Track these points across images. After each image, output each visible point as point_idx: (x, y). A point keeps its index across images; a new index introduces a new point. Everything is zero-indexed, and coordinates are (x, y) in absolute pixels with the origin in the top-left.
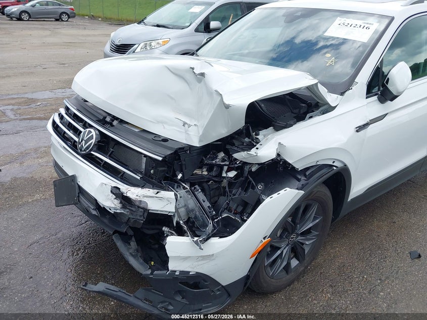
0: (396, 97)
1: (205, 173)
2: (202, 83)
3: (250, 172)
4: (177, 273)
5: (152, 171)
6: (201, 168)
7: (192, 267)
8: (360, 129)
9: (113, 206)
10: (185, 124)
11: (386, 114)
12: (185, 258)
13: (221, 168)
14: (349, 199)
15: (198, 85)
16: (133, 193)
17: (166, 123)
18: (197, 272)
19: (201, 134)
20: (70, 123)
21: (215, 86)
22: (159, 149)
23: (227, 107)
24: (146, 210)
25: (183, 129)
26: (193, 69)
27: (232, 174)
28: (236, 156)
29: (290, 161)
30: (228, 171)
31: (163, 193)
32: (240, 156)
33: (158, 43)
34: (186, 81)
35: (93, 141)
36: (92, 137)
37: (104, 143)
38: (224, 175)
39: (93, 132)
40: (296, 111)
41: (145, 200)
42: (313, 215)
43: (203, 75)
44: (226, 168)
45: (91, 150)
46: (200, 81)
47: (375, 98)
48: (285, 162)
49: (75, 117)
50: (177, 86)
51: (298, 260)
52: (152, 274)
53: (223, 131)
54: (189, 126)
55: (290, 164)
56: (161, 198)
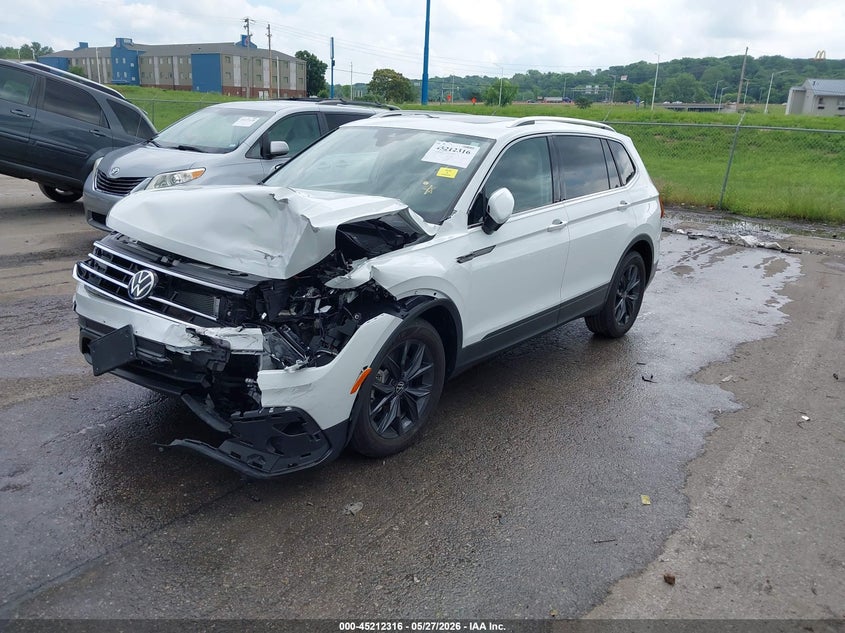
0: (500, 225)
1: (294, 314)
2: (286, 209)
3: (346, 304)
4: (271, 411)
5: (229, 313)
6: (287, 308)
7: (288, 401)
8: (460, 260)
9: (191, 345)
10: (266, 256)
11: (494, 246)
12: (280, 391)
13: (312, 302)
14: (464, 346)
15: (280, 212)
16: (213, 333)
17: (244, 257)
18: (293, 407)
19: (287, 263)
20: (109, 267)
21: (301, 212)
22: (238, 284)
23: (316, 230)
24: (228, 349)
25: (265, 262)
26: (273, 195)
27: (326, 309)
28: (328, 284)
29: (386, 288)
30: (321, 306)
31: (248, 331)
32: (334, 283)
33: (185, 176)
34: (264, 208)
35: (152, 283)
36: (149, 280)
37: (165, 286)
38: (316, 311)
39: (151, 274)
40: (393, 242)
41: (227, 339)
42: (420, 360)
43: (285, 201)
44: (318, 302)
45: (149, 295)
46: (282, 208)
47: (480, 228)
48: (381, 288)
49: (116, 260)
50: (256, 215)
51: (411, 419)
52: (242, 415)
53: (312, 259)
54: (272, 258)
55: (386, 291)
56: (246, 336)
